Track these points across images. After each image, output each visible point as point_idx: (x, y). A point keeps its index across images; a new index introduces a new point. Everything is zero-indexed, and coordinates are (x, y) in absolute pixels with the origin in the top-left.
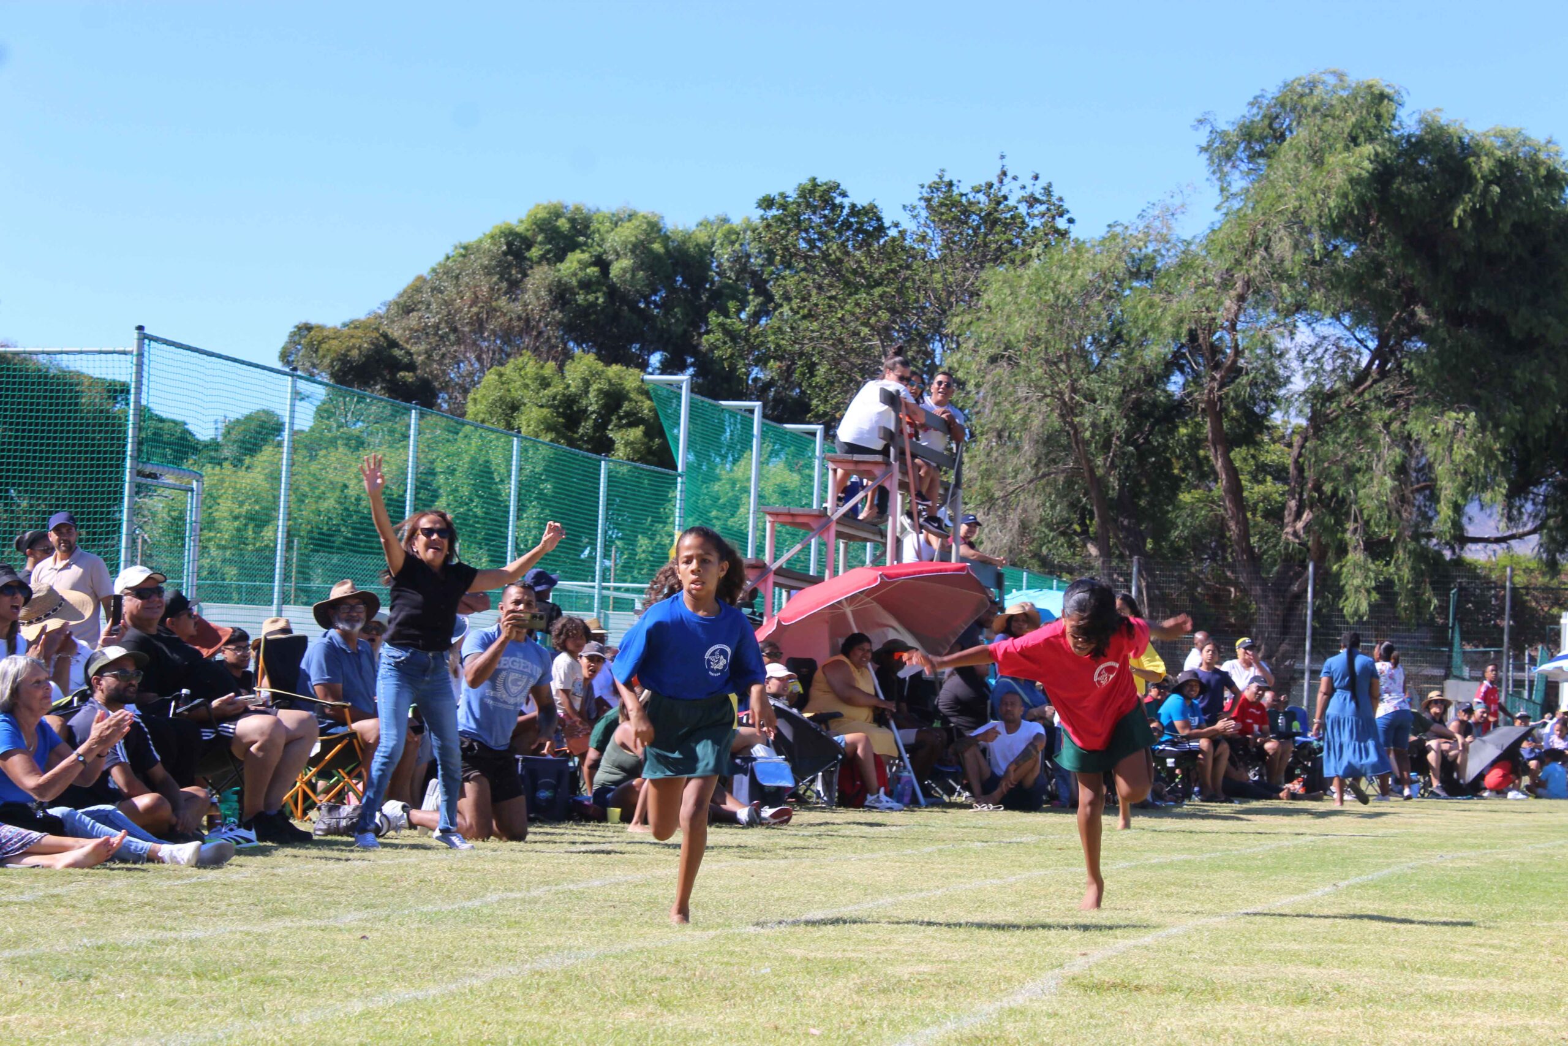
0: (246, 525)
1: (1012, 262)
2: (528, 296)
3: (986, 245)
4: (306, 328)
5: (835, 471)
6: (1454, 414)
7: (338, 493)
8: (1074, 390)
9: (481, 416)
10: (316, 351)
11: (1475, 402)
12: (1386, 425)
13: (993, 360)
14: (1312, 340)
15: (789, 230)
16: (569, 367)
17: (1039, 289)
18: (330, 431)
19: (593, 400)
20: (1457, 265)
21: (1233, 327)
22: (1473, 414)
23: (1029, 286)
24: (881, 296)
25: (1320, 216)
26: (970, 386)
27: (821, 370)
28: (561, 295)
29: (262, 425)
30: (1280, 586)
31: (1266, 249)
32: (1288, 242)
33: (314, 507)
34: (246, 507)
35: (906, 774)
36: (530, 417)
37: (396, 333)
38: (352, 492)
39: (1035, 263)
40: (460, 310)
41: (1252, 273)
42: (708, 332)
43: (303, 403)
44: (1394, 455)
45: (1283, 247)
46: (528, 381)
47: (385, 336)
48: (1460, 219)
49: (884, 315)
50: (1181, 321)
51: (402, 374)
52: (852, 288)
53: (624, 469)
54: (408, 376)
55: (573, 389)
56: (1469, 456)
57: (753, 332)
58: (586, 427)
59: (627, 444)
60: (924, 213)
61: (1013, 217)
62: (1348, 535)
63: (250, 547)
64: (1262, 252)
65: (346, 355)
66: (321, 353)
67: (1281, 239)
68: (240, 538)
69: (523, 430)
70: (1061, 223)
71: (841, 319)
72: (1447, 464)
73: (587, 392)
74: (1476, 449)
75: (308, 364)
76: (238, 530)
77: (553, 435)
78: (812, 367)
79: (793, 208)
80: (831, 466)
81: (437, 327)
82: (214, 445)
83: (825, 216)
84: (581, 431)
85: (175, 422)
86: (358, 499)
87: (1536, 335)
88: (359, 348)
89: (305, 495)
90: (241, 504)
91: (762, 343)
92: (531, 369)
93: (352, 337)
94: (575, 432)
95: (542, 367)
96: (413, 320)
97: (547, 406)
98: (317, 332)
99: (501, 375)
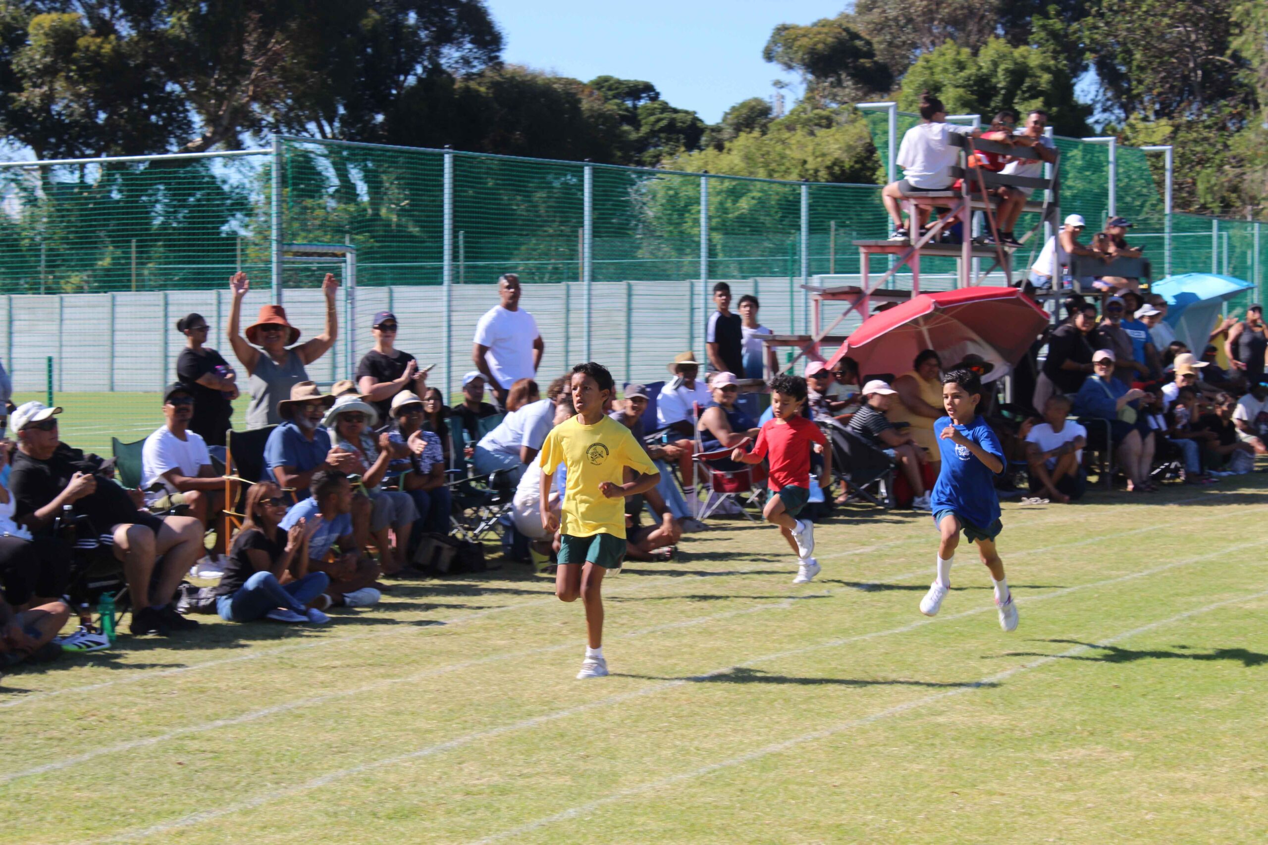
4: (783, 29)
7: (799, 168)
9: (911, 98)
10: (790, 48)
16: (982, 51)
19: (1002, 78)
29: (752, 110)
37: (860, 28)
38: (810, 165)
42: (1032, 33)
46: (948, 66)
47: (847, 30)
51: (862, 61)
54: (868, 62)
55: (984, 71)
58: (996, 102)
63: (730, 216)
65: (814, 49)
66: (795, 49)
68: (722, 209)
73: (996, 71)
75: (786, 59)
76: (721, 203)
81: (896, 19)
82: (717, 129)
84: (993, 104)
85: (686, 112)
86: (816, 171)
88: (825, 42)
89: (773, 170)
92: (950, 55)
93: (819, 33)
94: (988, 106)
95: (958, 53)
96: (875, 15)
97: (964, 87)
98: (792, 31)
99: (927, 61)
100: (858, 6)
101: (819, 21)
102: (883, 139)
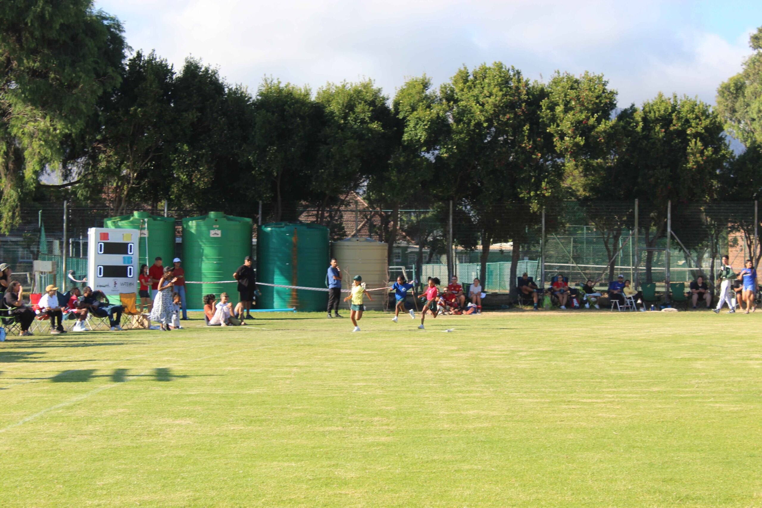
6: (33, 124)
48: (32, 21)
56: (41, 145)
72: (30, 150)
74: (45, 141)
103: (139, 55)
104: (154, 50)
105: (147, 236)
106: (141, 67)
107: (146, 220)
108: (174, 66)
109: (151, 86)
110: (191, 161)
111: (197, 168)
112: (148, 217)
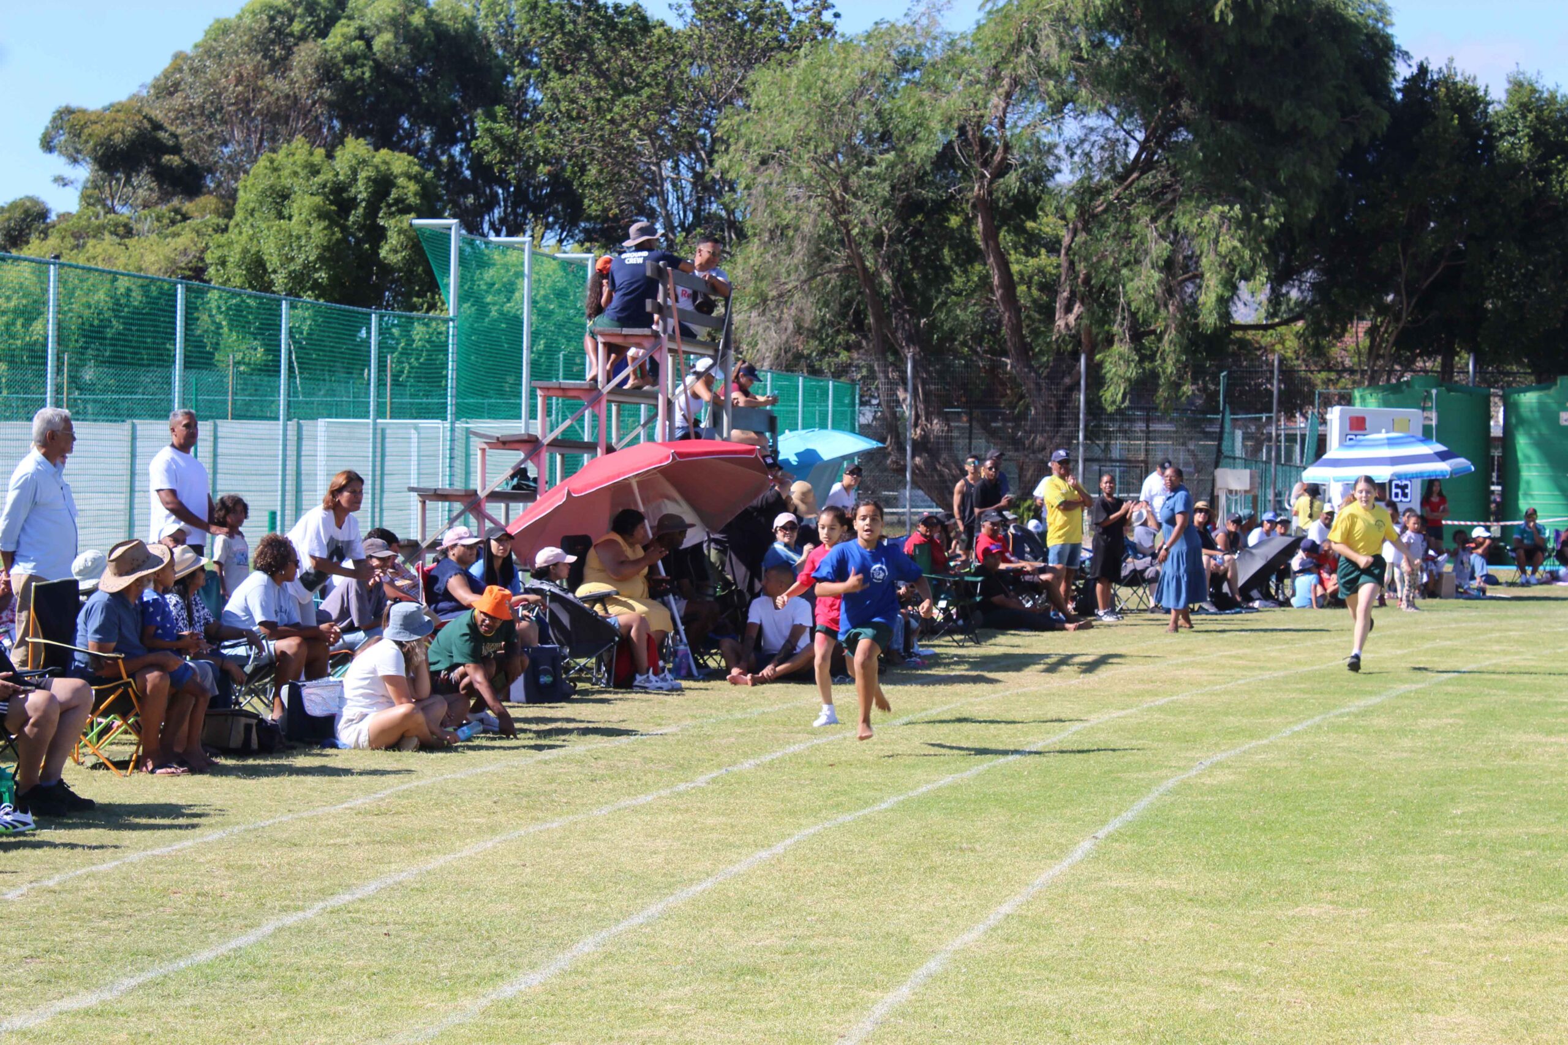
0: (15, 319)
1: (780, 64)
2: (294, 74)
3: (752, 43)
4: (67, 112)
5: (605, 344)
6: (1219, 207)
7: (108, 285)
8: (846, 189)
9: (252, 205)
10: (79, 136)
11: (1238, 195)
12: (1154, 219)
13: (764, 162)
14: (1081, 133)
15: (554, 34)
16: (338, 153)
17: (808, 90)
18: (97, 217)
19: (362, 188)
20: (1222, 59)
21: (1002, 124)
22: (1237, 207)
23: (797, 87)
24: (649, 98)
25: (1085, 15)
26: (740, 188)
27: (593, 170)
28: (327, 72)
29: (27, 212)
30: (1054, 377)
31: (1032, 46)
32: (1053, 41)
33: (84, 300)
34: (12, 304)
35: (682, 647)
36: (303, 204)
37: (158, 115)
38: (123, 283)
39: (803, 63)
40: (225, 89)
41: (1020, 72)
42: (476, 137)
43: (67, 188)
44: (1159, 249)
45: (1049, 45)
46: (298, 169)
47: (150, 120)
48: (1222, 12)
49: (653, 117)
50: (950, 120)
51: (166, 158)
52: (621, 90)
53: (399, 256)
54: (175, 160)
55: (341, 178)
56: (1235, 248)
57: (522, 135)
58: (356, 215)
59: (400, 232)
60: (691, 12)
61: (778, 13)
62: (1115, 328)
63: (19, 342)
64: (1030, 51)
65: (109, 138)
66: (84, 137)
67: (1047, 36)
69: (294, 219)
70: (827, 17)
71: (612, 121)
72: (1212, 256)
73: (356, 180)
74: (1241, 241)
75: (71, 150)
76: (8, 325)
77: (326, 223)
78: (583, 169)
79: (556, 11)
80: (600, 339)
81: (202, 107)
83: (589, 18)
84: (351, 218)
86: (129, 290)
87: (1300, 127)
88: (123, 133)
90: (8, 299)
91: (531, 147)
92: (301, 155)
93: (115, 120)
94: (347, 219)
95: (311, 154)
96: (177, 101)
97: (318, 194)
98: (80, 116)
99: (272, 161)
100: (154, 86)
101: (112, 105)
102: (218, 253)
103: (1423, 70)
104: (1451, 60)
105: (1434, 423)
106: (1425, 93)
107: (1434, 392)
108: (1490, 90)
109: (1445, 130)
110: (1524, 275)
111: (1535, 290)
112: (1438, 385)
